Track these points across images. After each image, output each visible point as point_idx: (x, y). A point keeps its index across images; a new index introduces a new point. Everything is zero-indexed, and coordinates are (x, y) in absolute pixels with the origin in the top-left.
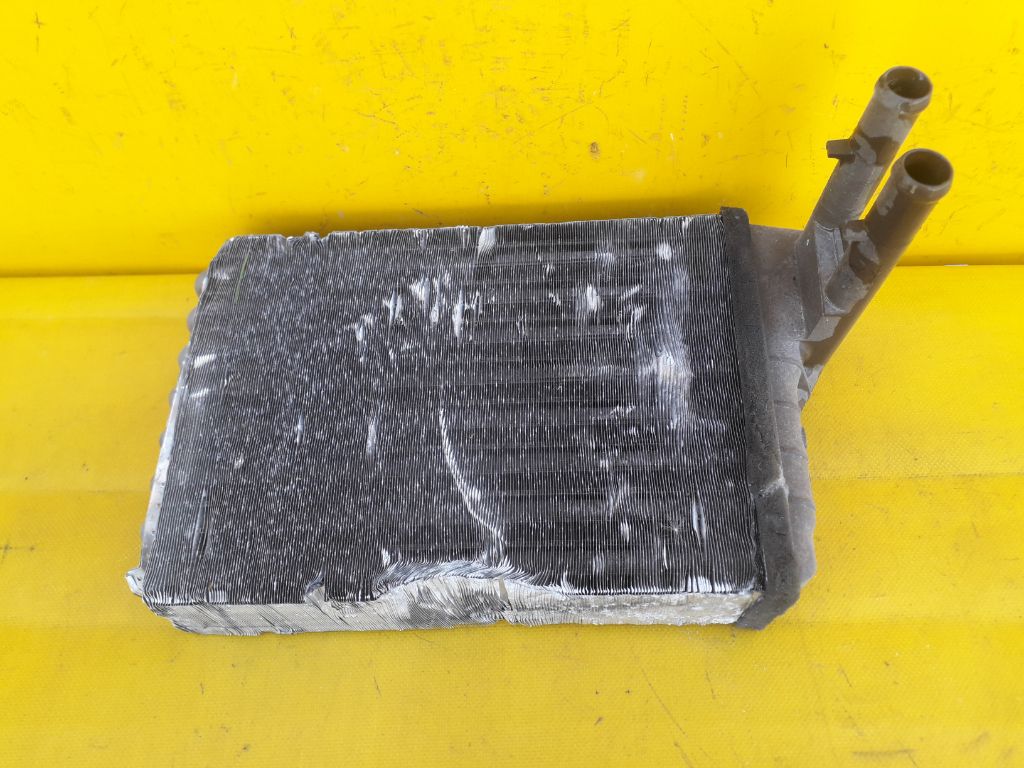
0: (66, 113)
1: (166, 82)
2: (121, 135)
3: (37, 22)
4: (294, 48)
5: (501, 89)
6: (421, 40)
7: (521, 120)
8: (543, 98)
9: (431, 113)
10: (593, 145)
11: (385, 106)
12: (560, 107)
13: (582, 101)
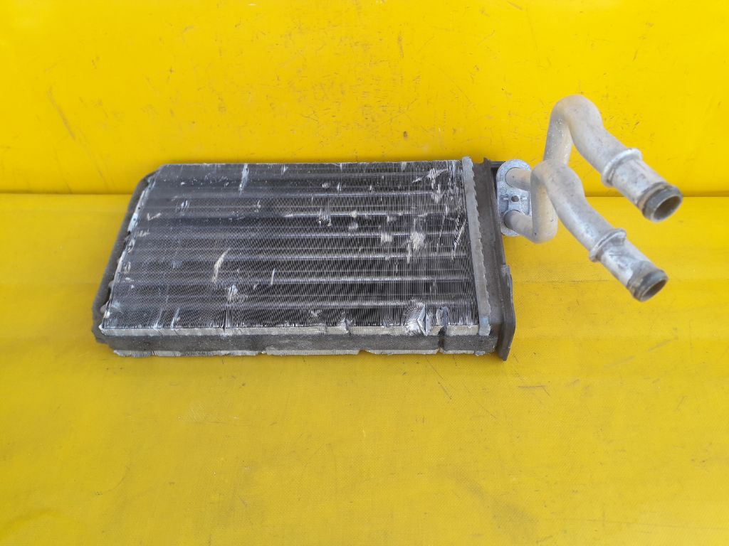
0: (172, 112)
1: (219, 99)
2: (194, 123)
3: (171, 71)
4: (278, 85)
5: (365, 106)
6: (332, 83)
7: (373, 121)
8: (384, 111)
9: (334, 116)
10: (405, 133)
11: (314, 112)
12: (391, 114)
13: (400, 112)
